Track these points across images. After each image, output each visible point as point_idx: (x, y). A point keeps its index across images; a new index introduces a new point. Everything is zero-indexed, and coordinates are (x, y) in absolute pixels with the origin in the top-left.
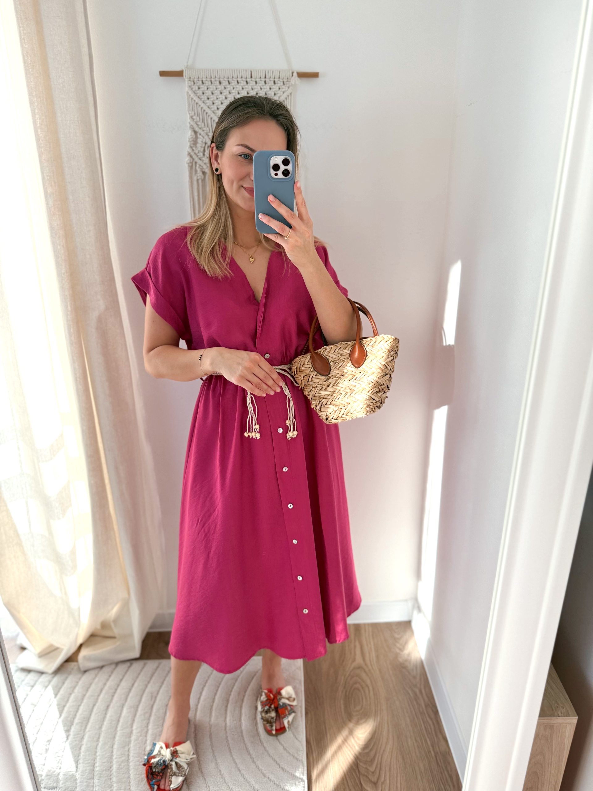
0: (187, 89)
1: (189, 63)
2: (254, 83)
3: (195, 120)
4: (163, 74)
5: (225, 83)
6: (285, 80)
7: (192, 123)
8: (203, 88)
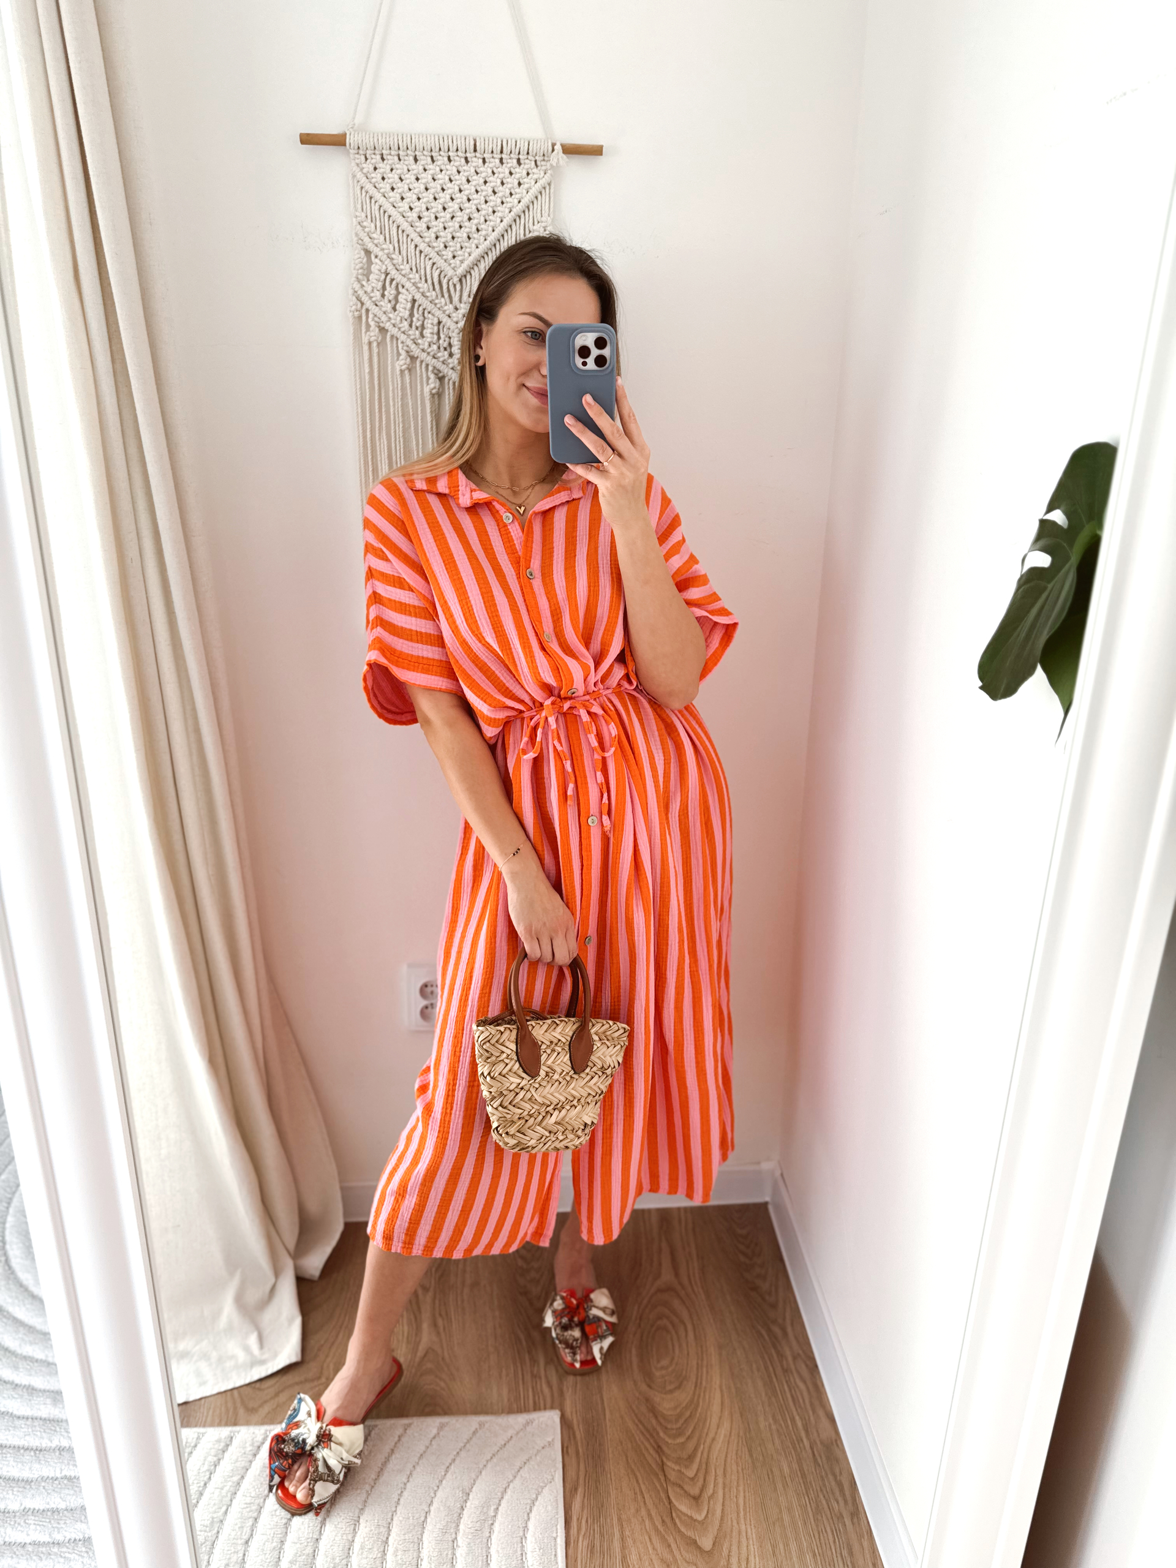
0: (352, 169)
1: (357, 121)
2: (481, 161)
3: (367, 230)
4: (307, 139)
6: (537, 158)
7: (363, 235)
8: (384, 167)
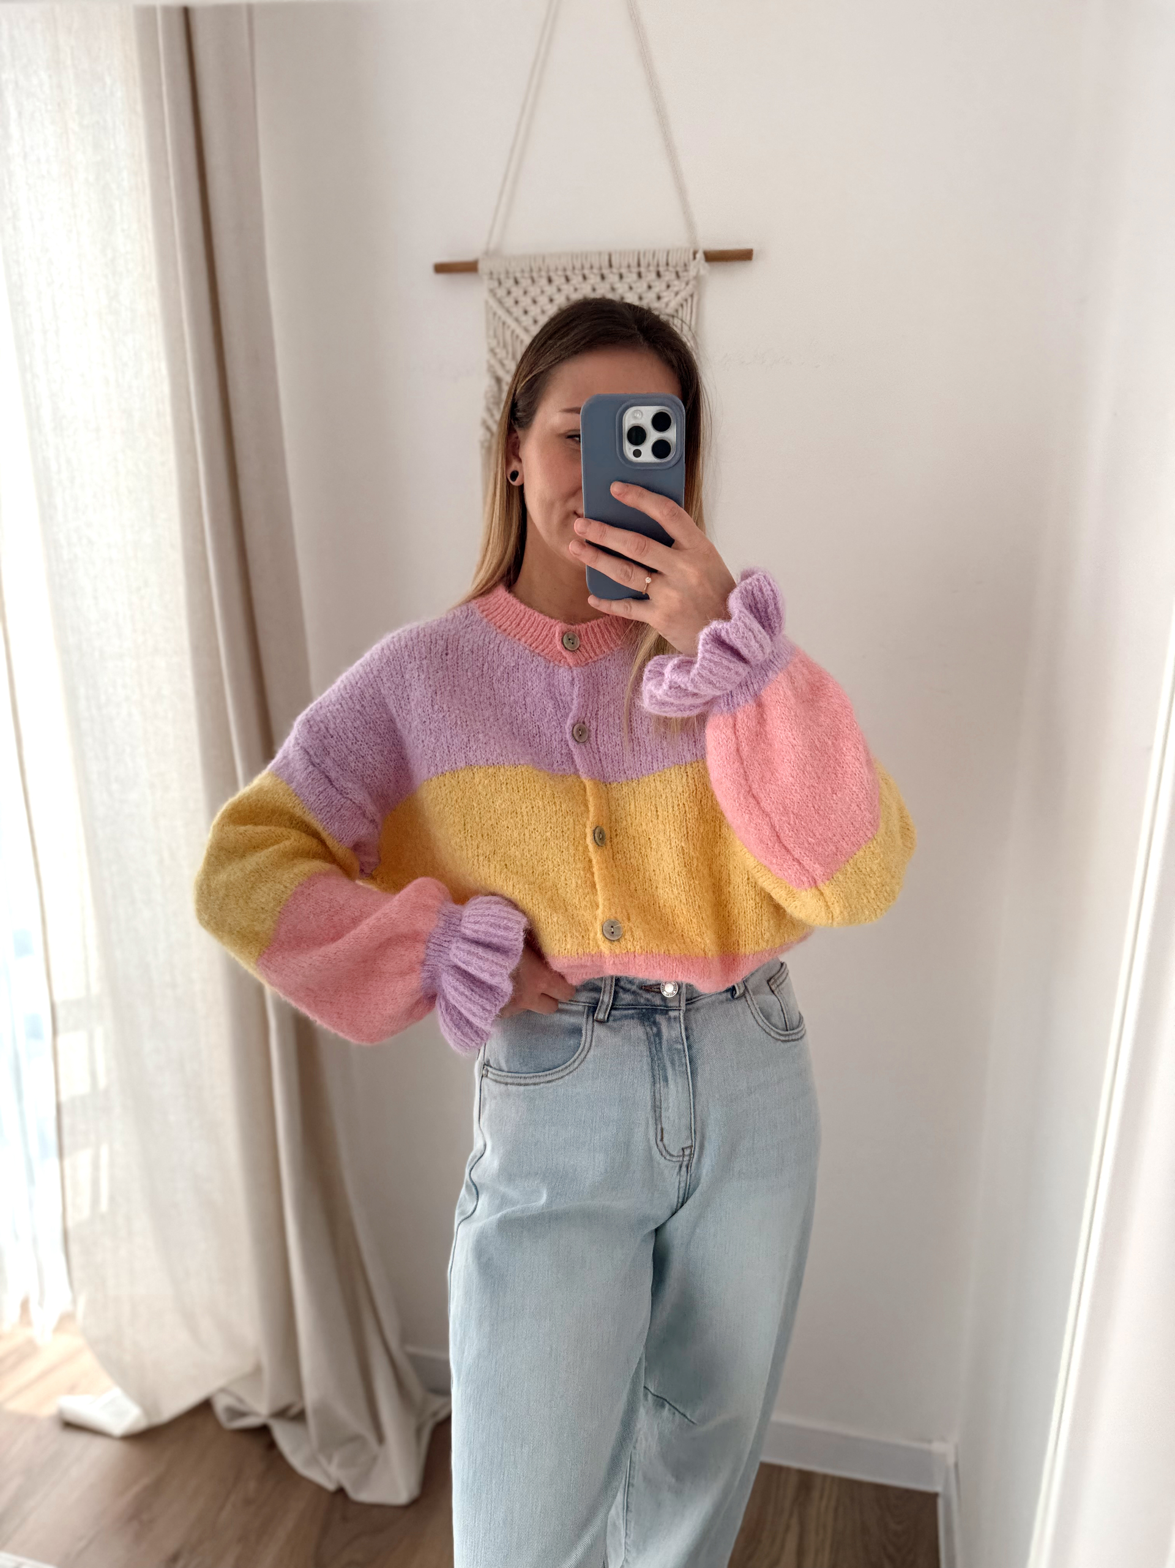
0: (485, 295)
1: (491, 247)
2: (616, 278)
3: (499, 356)
4: (441, 269)
5: (559, 280)
6: (679, 269)
7: (493, 362)
8: (517, 292)
